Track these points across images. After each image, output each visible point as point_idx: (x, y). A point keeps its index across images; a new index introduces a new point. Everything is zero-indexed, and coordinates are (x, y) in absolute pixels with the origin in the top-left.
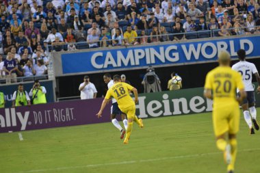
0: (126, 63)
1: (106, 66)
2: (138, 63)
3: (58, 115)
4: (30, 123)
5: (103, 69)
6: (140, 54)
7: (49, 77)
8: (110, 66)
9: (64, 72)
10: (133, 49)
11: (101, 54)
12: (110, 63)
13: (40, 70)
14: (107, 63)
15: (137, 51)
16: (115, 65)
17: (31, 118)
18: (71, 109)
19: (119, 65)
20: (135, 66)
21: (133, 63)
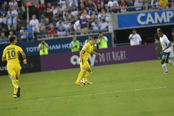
1: (147, 23)
2: (169, 21)
3: (115, 56)
4: (96, 61)
5: (145, 25)
6: (170, 15)
7: (109, 30)
8: (150, 23)
10: (165, 11)
12: (150, 21)
13: (103, 26)
14: (148, 21)
16: (153, 22)
17: (97, 58)
18: (124, 52)
19: (156, 22)
20: (167, 23)
21: (165, 21)
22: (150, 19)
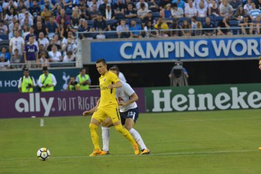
0: (155, 55)
1: (134, 57)
2: (167, 56)
3: (82, 103)
4: (54, 109)
5: (131, 59)
6: (169, 47)
7: (77, 64)
8: (139, 57)
9: (92, 61)
10: (163, 42)
11: (130, 45)
12: (139, 54)
14: (136, 54)
15: (167, 44)
16: (143, 56)
17: (55, 104)
18: (96, 98)
19: (148, 56)
20: (164, 58)
21: (161, 56)
22: (139, 51)
